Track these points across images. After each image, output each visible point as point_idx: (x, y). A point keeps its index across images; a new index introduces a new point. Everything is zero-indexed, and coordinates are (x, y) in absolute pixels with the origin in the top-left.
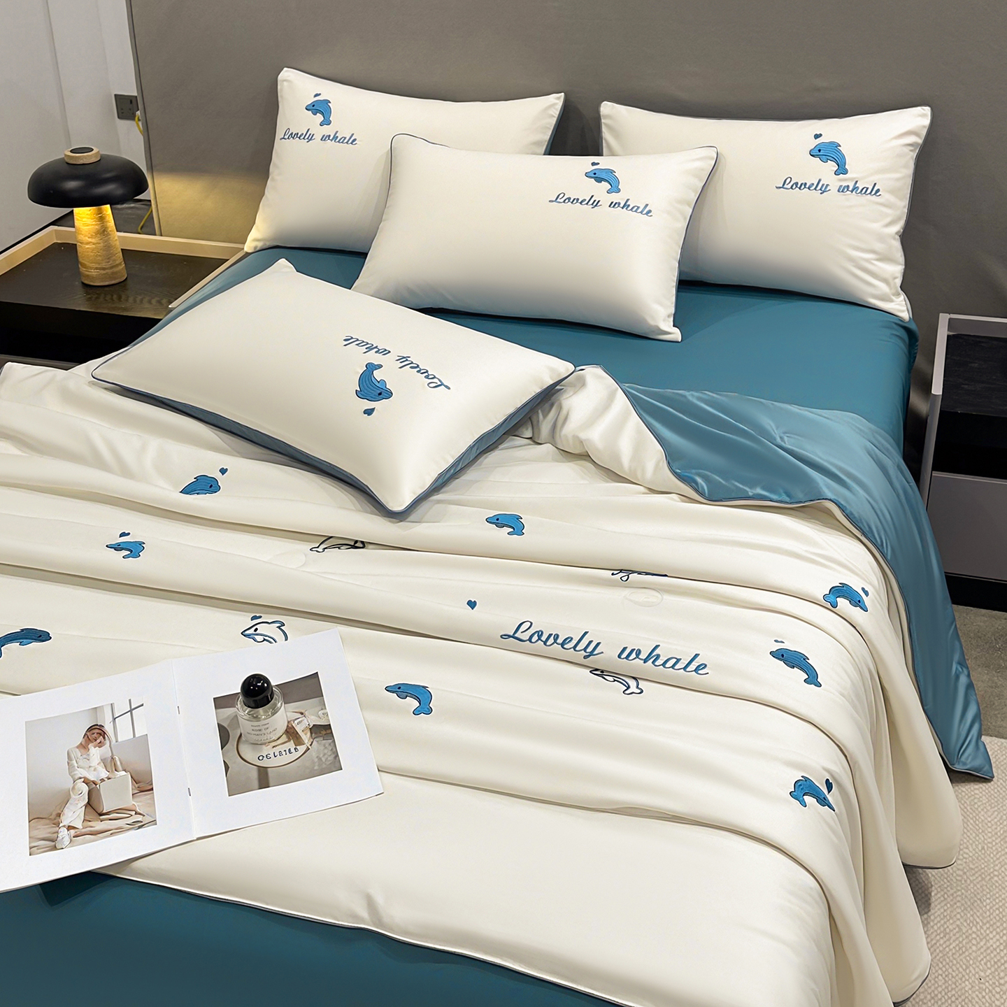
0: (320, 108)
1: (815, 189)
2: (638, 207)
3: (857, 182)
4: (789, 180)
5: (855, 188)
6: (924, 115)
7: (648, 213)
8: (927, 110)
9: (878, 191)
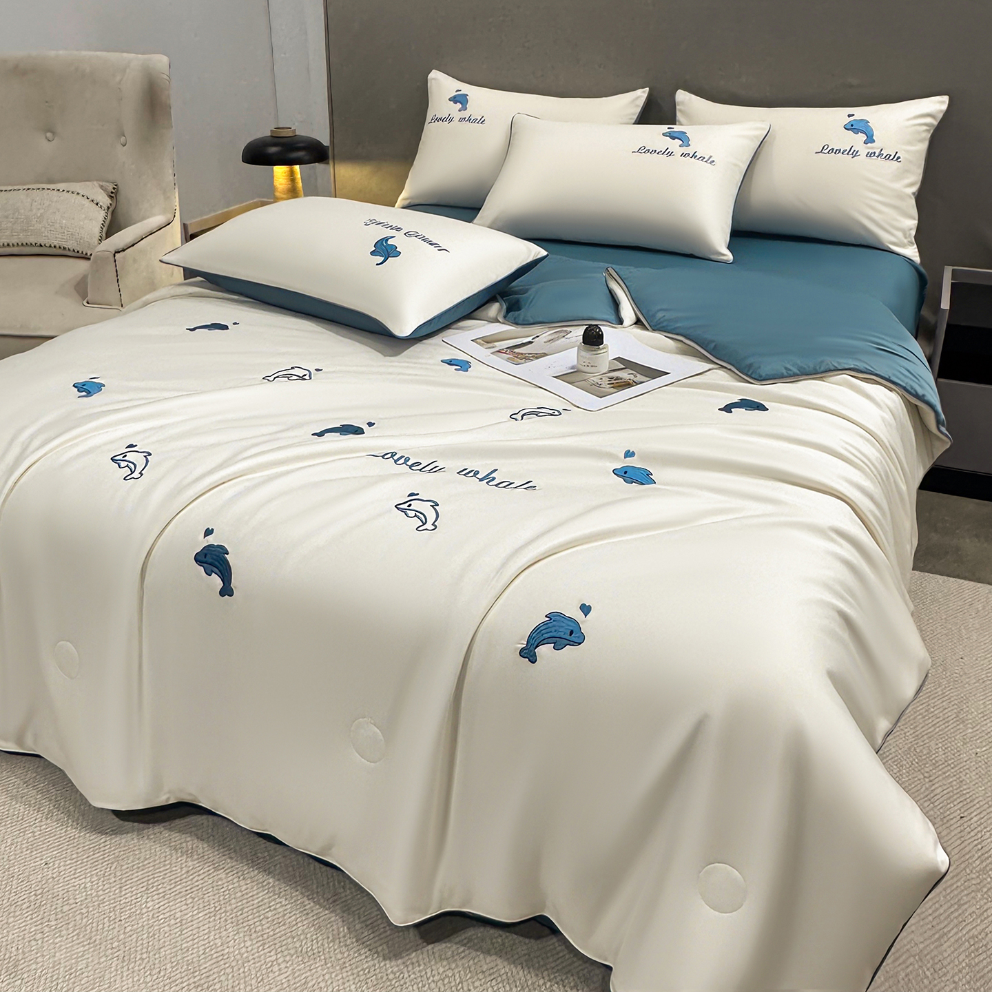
0: (460, 99)
1: (848, 154)
2: (704, 158)
3: (882, 150)
4: (826, 147)
5: (880, 154)
6: (943, 102)
7: (710, 163)
8: (946, 98)
9: (899, 158)
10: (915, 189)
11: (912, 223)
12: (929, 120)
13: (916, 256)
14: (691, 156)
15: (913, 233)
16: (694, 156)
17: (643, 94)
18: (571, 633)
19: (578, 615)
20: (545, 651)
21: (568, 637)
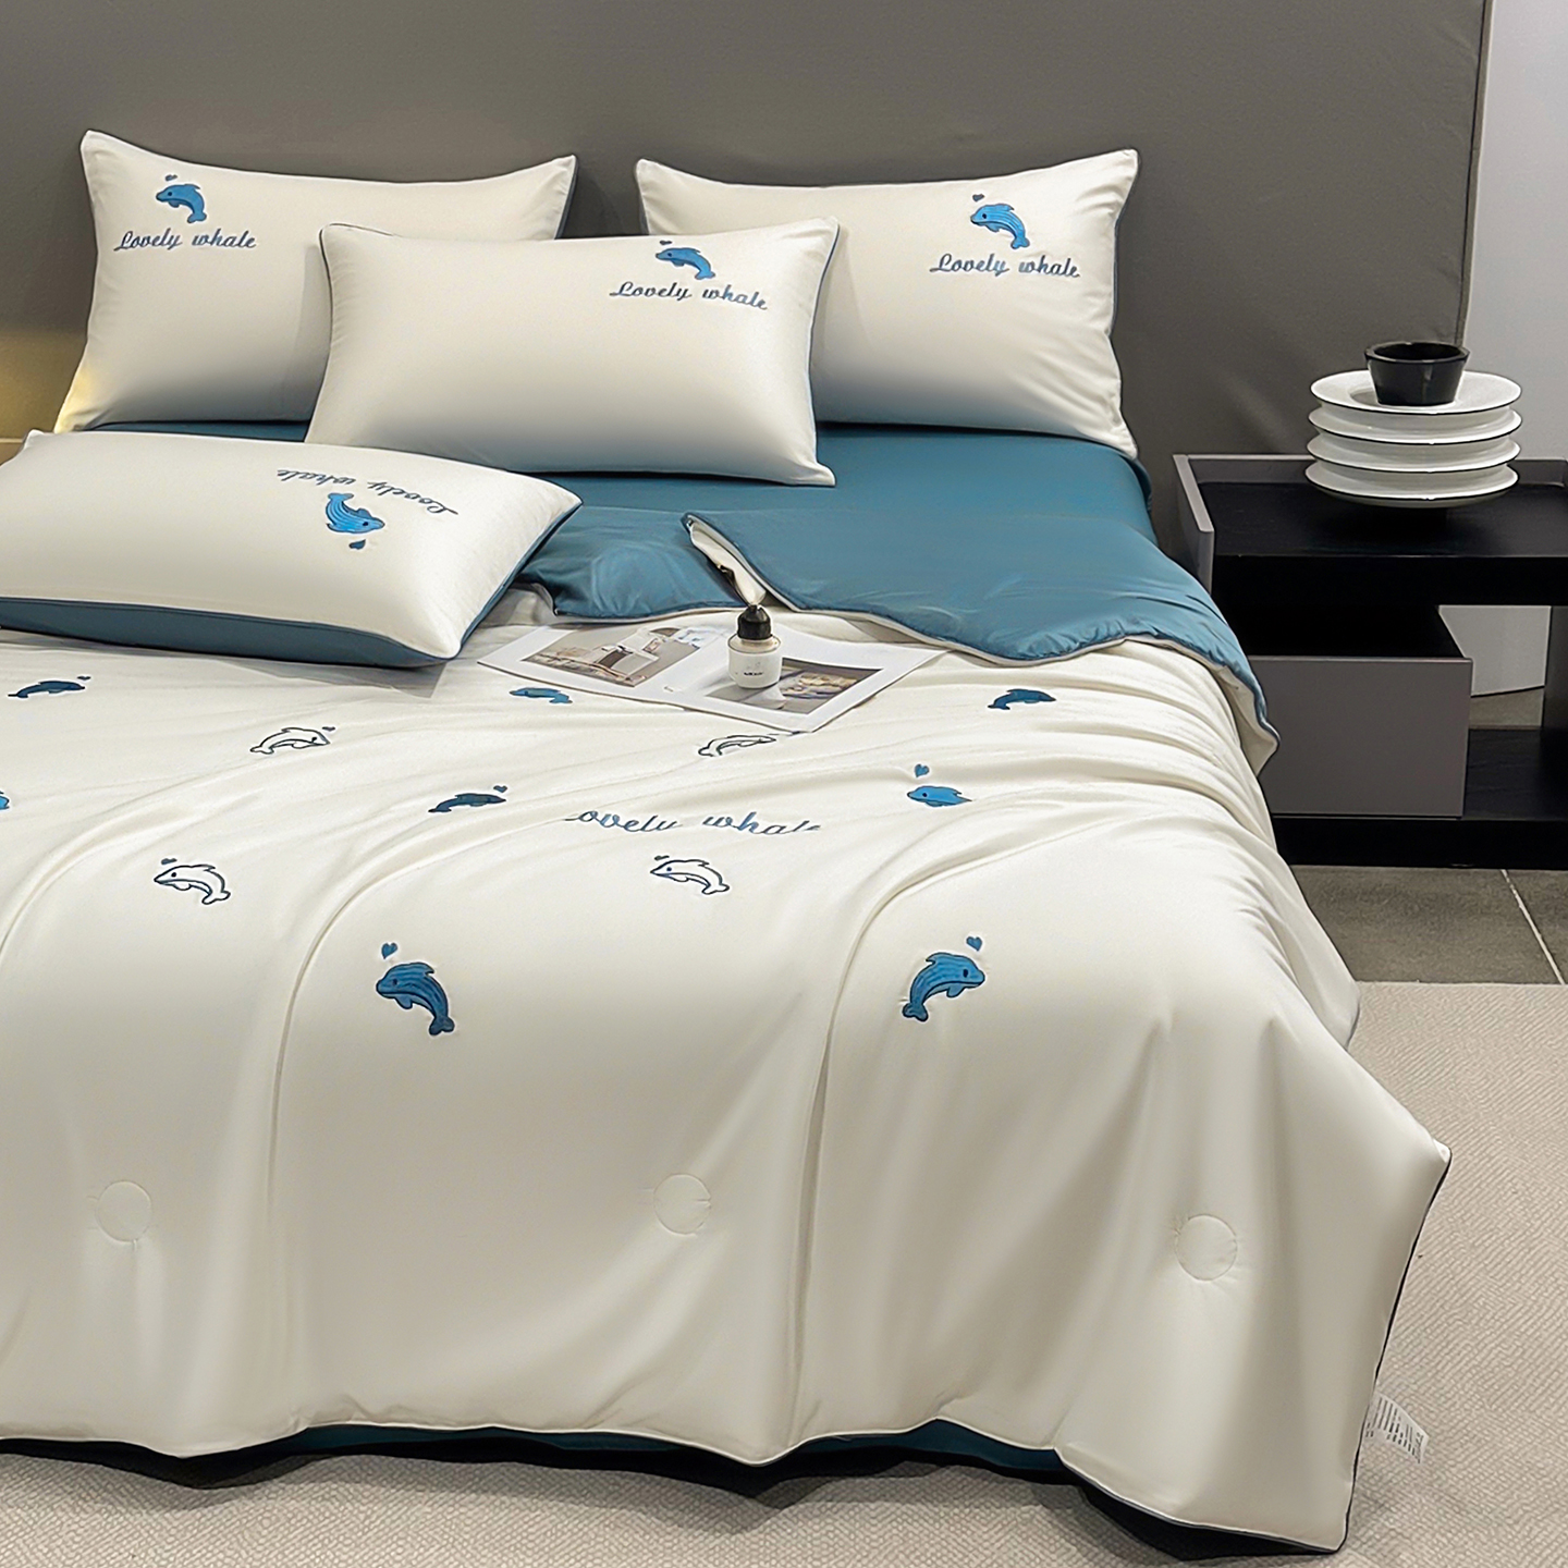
1: (987, 269)
2: (745, 297)
3: (1043, 257)
4: (947, 258)
5: (1043, 266)
6: (1128, 163)
7: (760, 304)
8: (1132, 154)
9: (1074, 269)
10: (1105, 324)
11: (1110, 385)
12: (1111, 197)
13: (1127, 444)
14: (721, 294)
15: (1117, 402)
16: (727, 295)
17: (564, 169)
18: (966, 973)
19: (969, 952)
20: (936, 1002)
21: (963, 979)
